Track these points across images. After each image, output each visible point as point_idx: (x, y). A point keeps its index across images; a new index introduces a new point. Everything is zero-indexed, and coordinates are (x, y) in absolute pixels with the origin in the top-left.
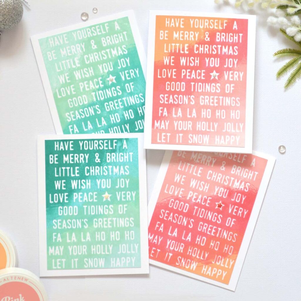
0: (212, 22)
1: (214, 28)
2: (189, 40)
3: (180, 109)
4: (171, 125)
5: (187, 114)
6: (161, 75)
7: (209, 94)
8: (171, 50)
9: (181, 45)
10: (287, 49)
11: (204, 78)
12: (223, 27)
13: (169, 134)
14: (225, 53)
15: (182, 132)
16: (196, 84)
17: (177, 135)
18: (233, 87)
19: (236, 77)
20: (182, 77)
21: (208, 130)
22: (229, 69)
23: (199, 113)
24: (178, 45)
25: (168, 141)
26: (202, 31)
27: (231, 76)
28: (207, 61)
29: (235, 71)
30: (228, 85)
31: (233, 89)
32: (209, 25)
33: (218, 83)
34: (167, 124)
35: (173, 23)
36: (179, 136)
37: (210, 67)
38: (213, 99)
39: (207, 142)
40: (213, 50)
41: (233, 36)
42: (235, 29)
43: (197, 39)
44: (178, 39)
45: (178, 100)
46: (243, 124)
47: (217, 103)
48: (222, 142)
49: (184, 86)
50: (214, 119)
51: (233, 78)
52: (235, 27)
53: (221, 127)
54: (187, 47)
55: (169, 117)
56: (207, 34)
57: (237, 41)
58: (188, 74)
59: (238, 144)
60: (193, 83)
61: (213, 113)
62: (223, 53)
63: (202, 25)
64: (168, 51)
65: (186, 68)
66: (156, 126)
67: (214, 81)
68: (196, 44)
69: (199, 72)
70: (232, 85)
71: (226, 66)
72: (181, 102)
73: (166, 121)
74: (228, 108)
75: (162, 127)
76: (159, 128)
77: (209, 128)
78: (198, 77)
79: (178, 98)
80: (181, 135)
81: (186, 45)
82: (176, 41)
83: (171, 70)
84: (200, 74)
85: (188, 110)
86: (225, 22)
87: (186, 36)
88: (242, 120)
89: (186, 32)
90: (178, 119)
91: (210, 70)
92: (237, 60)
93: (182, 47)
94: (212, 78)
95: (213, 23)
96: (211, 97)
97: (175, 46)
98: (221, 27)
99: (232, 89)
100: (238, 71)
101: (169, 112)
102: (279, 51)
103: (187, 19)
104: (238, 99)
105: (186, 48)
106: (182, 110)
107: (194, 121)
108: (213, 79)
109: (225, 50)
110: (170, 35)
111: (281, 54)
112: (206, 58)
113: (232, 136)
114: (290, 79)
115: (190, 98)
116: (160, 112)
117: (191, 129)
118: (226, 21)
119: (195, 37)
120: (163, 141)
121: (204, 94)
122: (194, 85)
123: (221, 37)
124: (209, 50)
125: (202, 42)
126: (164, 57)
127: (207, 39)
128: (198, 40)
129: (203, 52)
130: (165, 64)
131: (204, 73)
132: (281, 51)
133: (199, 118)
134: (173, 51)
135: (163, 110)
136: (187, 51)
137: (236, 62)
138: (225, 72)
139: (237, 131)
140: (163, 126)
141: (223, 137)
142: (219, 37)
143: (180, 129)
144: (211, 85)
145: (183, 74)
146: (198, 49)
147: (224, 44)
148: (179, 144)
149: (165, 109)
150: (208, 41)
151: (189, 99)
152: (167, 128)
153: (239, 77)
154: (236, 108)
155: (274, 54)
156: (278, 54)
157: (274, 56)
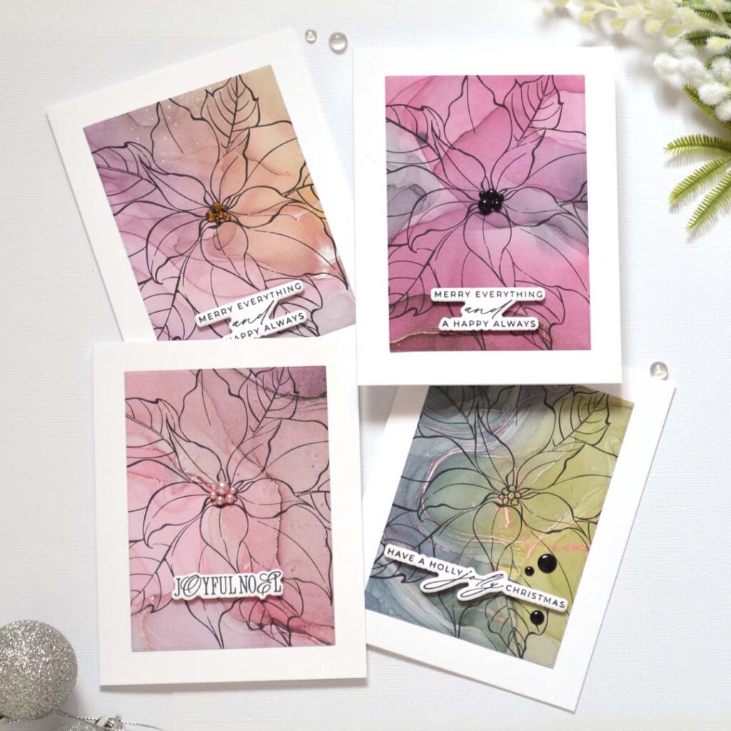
10: (700, 137)
102: (678, 140)
111: (684, 148)
114: (703, 209)
132: (685, 141)
155: (667, 147)
156: (678, 146)
157: (666, 152)
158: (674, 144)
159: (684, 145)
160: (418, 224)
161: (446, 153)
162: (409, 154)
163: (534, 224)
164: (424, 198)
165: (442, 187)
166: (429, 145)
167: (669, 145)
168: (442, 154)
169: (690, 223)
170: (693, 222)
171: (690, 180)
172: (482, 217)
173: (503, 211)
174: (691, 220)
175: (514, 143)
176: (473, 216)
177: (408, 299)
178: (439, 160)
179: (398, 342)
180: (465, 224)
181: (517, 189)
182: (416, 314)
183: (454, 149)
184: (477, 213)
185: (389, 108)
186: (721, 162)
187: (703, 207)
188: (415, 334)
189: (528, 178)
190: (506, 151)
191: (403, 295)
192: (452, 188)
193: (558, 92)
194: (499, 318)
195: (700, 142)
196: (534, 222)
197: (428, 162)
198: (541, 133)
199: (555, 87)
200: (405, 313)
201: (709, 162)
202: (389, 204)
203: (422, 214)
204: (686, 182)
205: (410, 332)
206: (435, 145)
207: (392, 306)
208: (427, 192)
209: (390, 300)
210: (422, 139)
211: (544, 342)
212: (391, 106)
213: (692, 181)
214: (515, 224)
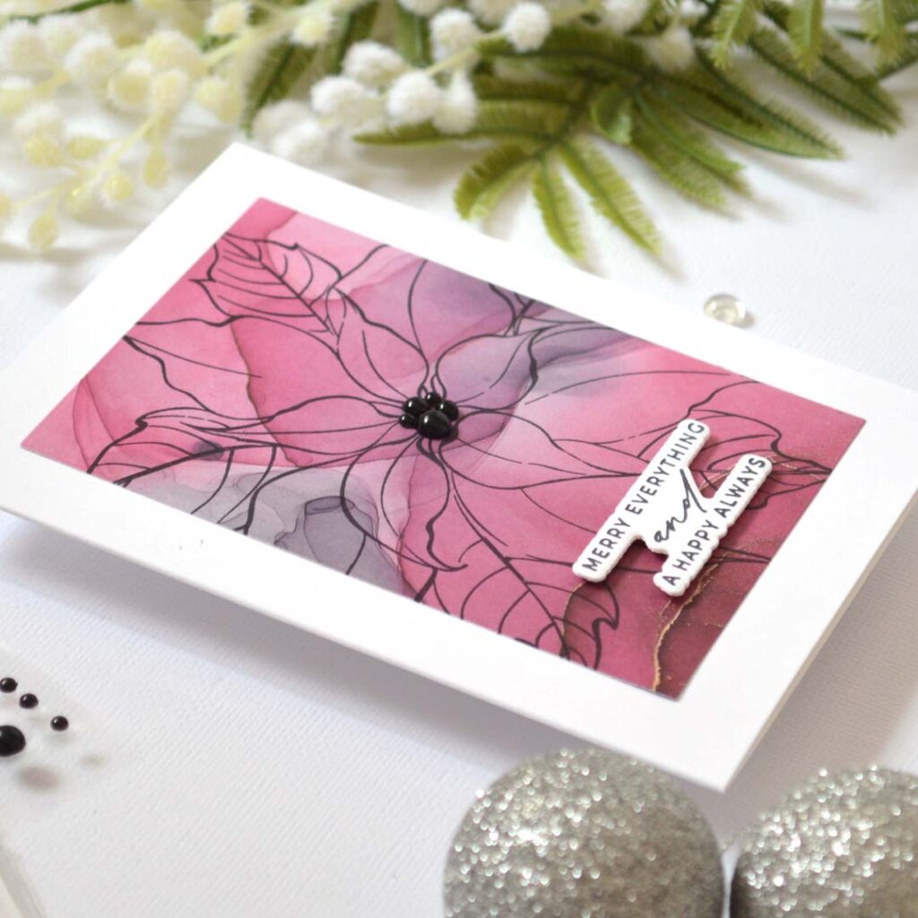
160: (401, 537)
161: (272, 433)
162: (228, 483)
163: (530, 384)
164: (348, 505)
165: (344, 469)
166: (232, 449)
168: (269, 439)
172: (456, 442)
173: (463, 411)
175: (328, 337)
176: (444, 454)
177: (565, 621)
178: (279, 449)
179: (662, 678)
180: (453, 471)
181: (432, 372)
182: (614, 624)
183: (271, 418)
184: (441, 446)
185: (96, 469)
188: (659, 644)
189: (420, 351)
190: (337, 355)
191: (554, 624)
192: (359, 456)
193: (266, 241)
194: (710, 504)
196: (525, 380)
197: (270, 465)
198: (334, 295)
199: (255, 241)
200: (597, 639)
202: (320, 559)
203: (382, 520)
205: (652, 651)
206: (239, 439)
207: (566, 652)
208: (338, 494)
209: (549, 649)
210: (209, 452)
211: (808, 473)
212: (96, 464)
214: (512, 406)
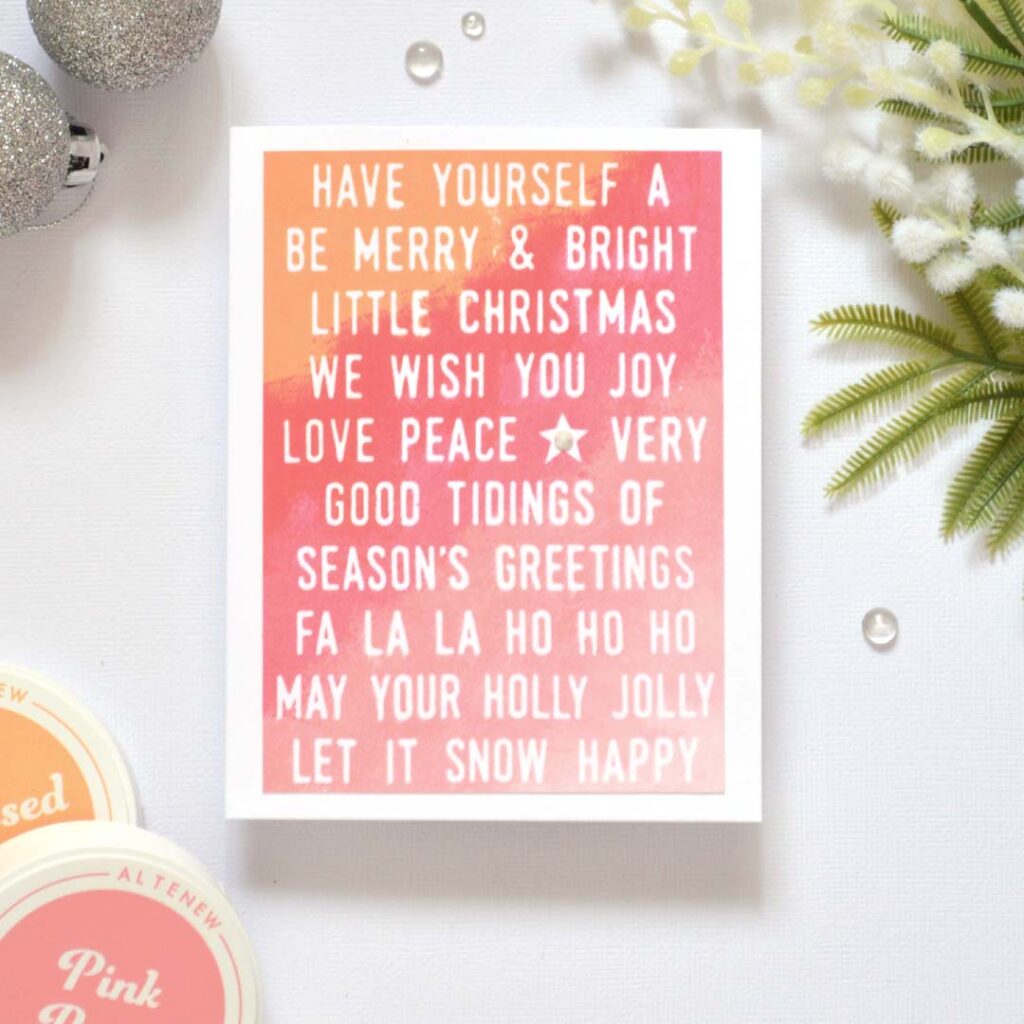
0: (541, 173)
1: (552, 205)
2: (432, 271)
3: (397, 616)
4: (358, 694)
5: (433, 640)
6: (298, 448)
7: (541, 534)
8: (346, 325)
9: (394, 295)
11: (512, 458)
12: (598, 197)
13: (347, 744)
14: (612, 327)
15: (413, 727)
16: (476, 486)
17: (390, 744)
18: (657, 494)
19: (670, 441)
20: (405, 457)
21: (538, 714)
22: (633, 407)
23: (491, 631)
24: (376, 295)
25: (346, 778)
26: (497, 220)
27: (644, 439)
28: (525, 371)
29: (667, 413)
30: (630, 485)
31: (658, 503)
32: (530, 187)
33: (583, 476)
34: (337, 692)
35: (347, 188)
36: (399, 752)
37: (542, 399)
38: (560, 558)
39: (539, 776)
40: (550, 314)
41: (649, 241)
42: (658, 201)
43: (468, 264)
44: (376, 265)
45: (388, 572)
46: (711, 678)
47: (578, 577)
48: (613, 769)
49: (416, 499)
50: (567, 659)
51: (655, 448)
52: (658, 191)
53: (604, 695)
54: (424, 303)
55: (348, 660)
56: (519, 235)
57: (669, 266)
58: (432, 439)
59: (688, 777)
60: (456, 486)
61: (564, 630)
62: (602, 328)
63: (491, 194)
64: (332, 329)
65: (422, 408)
66: (284, 705)
67: (564, 468)
68: (470, 284)
69: (484, 427)
70: (653, 485)
71: (617, 393)
72: (401, 579)
73: (331, 678)
74: (635, 603)
75: (312, 706)
76: (298, 714)
77: (546, 703)
78: (484, 451)
79: (385, 563)
80: (408, 744)
81: (419, 295)
82: (369, 277)
83: (347, 423)
84: (491, 439)
85: (439, 616)
86: (605, 174)
87: (415, 250)
88: (710, 657)
89: (413, 231)
90: (392, 666)
91: (538, 415)
92: (673, 358)
93: (398, 305)
94: (553, 452)
95: (550, 179)
96: (553, 549)
97: (365, 302)
98: (588, 196)
99: (653, 503)
100: (679, 412)
101: (346, 632)
103: (417, 165)
104: (684, 556)
105: (418, 312)
106: (406, 622)
107: (471, 670)
108: (556, 460)
109: (611, 312)
110: (338, 252)
112: (518, 358)
113: (660, 741)
115: (446, 556)
116: (302, 632)
117: (457, 714)
118: (614, 165)
119: (458, 252)
120: (320, 778)
121: (516, 534)
122: (466, 494)
123: (587, 246)
124: (532, 315)
125: (494, 279)
126: (312, 360)
127: (520, 260)
128: (475, 265)
129: (501, 328)
130: (317, 393)
131: (510, 429)
132: (857, 314)
133: (494, 656)
134: (354, 330)
135: (313, 624)
136: (424, 322)
137: (666, 371)
138: (615, 422)
139: (685, 713)
140: (317, 705)
141: (613, 747)
142: (579, 247)
143: (401, 716)
144: (546, 491)
145: (407, 442)
146: (475, 311)
147: (603, 281)
148: (399, 787)
149: (326, 619)
150: (527, 270)
151: (442, 563)
152: (337, 714)
153: (685, 442)
154: (673, 600)
155: (819, 320)
156: (840, 320)
157: (815, 329)
158: (834, 316)
159: (854, 320)
167: (821, 317)
169: (835, 480)
170: (841, 480)
171: (852, 392)
174: (839, 474)
186: (923, 365)
187: (867, 451)
195: (887, 320)
201: (898, 363)
204: (846, 396)
213: (857, 396)
